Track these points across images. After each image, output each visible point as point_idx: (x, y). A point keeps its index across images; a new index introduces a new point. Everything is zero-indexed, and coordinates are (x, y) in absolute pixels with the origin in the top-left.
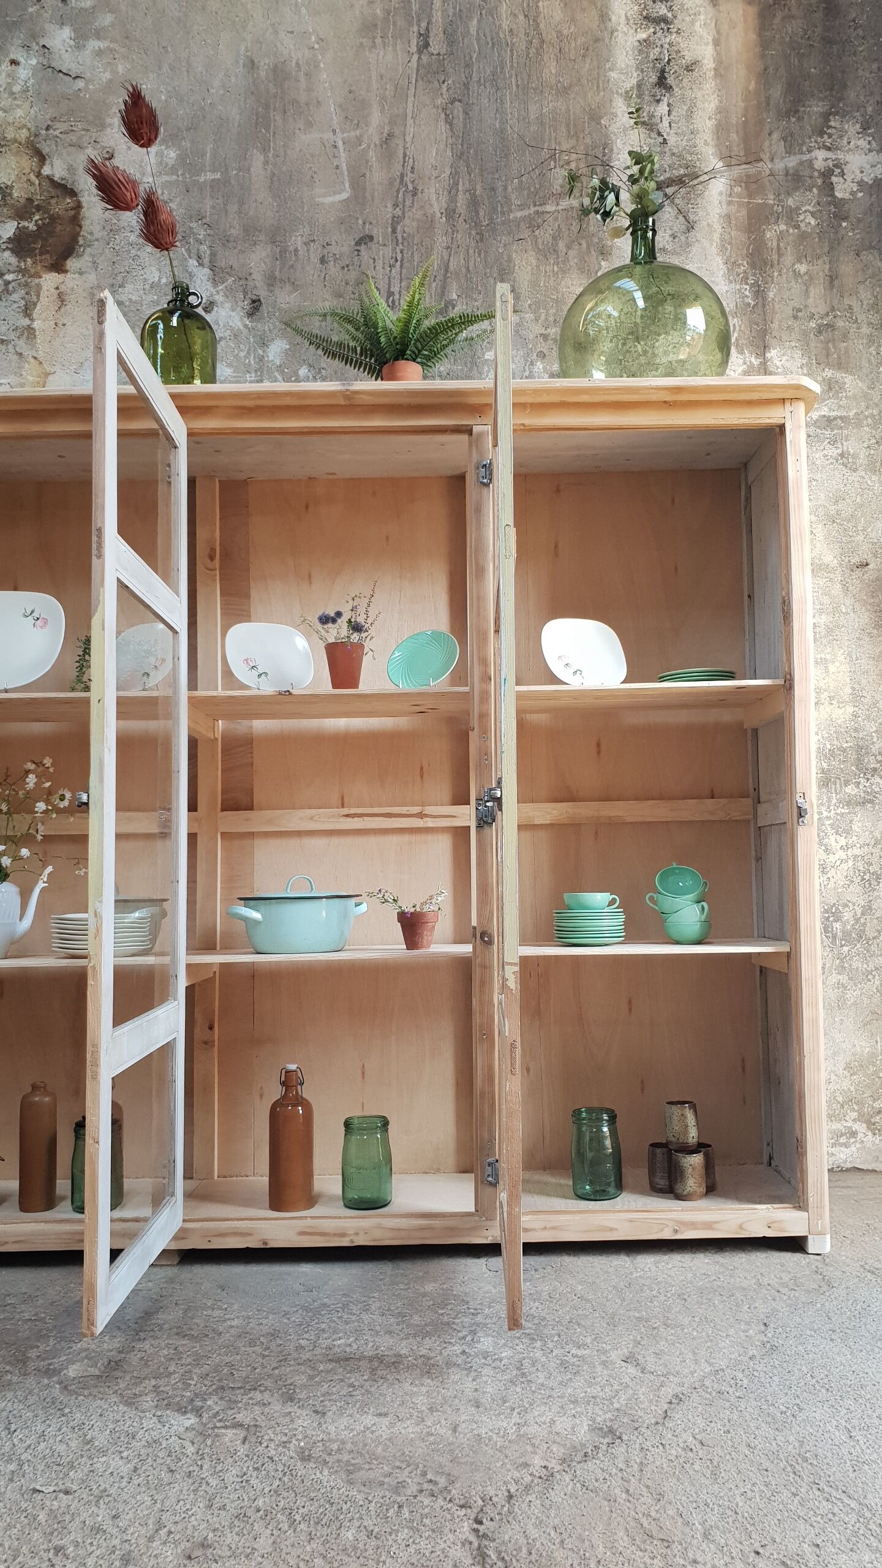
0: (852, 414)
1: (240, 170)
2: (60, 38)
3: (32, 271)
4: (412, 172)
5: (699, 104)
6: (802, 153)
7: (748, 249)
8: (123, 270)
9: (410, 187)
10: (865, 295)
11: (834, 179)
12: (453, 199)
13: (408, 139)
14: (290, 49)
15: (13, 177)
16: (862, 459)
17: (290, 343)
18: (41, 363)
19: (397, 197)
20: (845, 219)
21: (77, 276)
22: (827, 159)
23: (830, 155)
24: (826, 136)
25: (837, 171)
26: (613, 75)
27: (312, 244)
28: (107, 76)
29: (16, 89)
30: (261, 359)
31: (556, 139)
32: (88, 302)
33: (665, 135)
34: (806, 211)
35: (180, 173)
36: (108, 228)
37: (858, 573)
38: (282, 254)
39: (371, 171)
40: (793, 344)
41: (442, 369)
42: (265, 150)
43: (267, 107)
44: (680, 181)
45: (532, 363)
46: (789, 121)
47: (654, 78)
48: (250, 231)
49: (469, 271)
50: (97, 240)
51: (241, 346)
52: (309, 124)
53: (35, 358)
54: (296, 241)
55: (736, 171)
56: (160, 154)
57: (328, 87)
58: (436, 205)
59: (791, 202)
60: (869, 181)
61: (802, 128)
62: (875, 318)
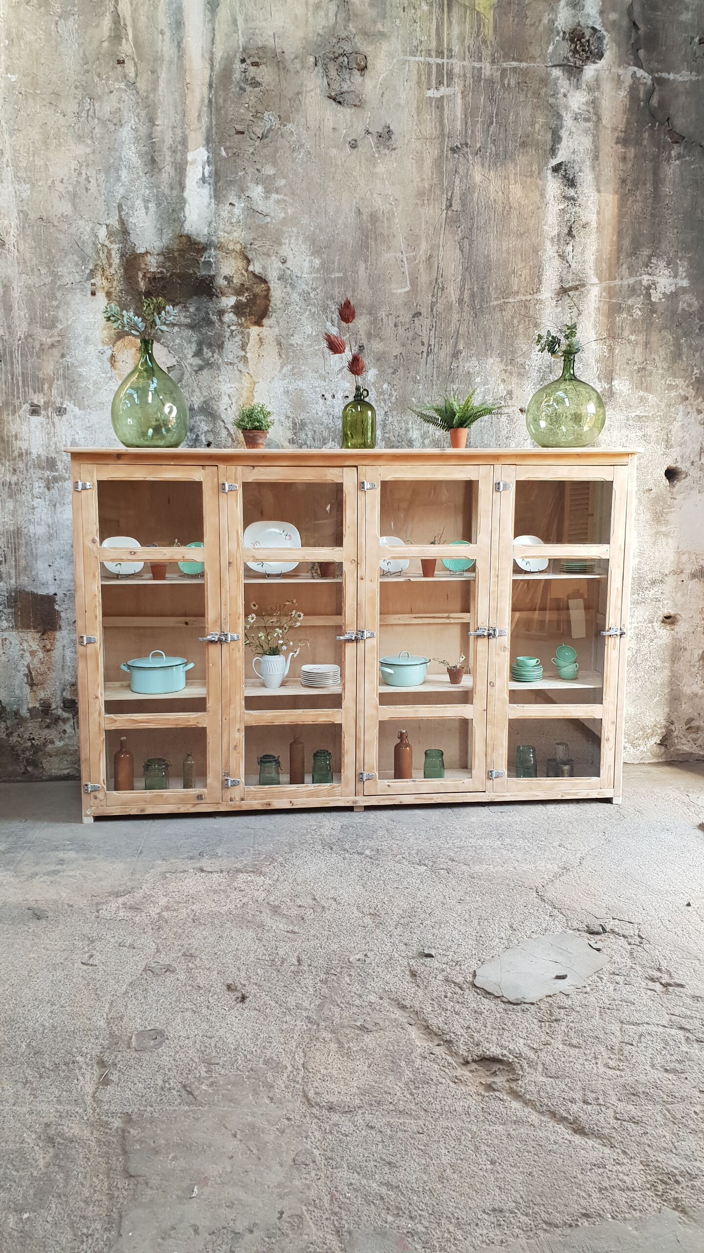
0: (650, 414)
1: (353, 272)
2: (257, 191)
3: (245, 325)
4: (442, 277)
5: (588, 247)
6: (637, 276)
7: (607, 327)
8: (293, 326)
9: (441, 286)
10: (662, 352)
11: (651, 291)
12: (462, 293)
13: (440, 258)
14: (379, 204)
15: (234, 272)
16: (654, 438)
17: (379, 370)
18: (251, 376)
19: (434, 291)
20: (655, 312)
21: (268, 328)
22: (649, 280)
23: (650, 277)
24: (649, 268)
25: (653, 287)
26: (546, 228)
27: (390, 316)
28: (282, 215)
29: (234, 220)
30: (365, 378)
31: (515, 262)
32: (275, 344)
33: (570, 262)
34: (637, 308)
35: (321, 272)
36: (284, 302)
37: (647, 494)
38: (375, 321)
39: (420, 276)
40: (626, 378)
42: (366, 261)
43: (367, 237)
44: (576, 288)
45: (499, 385)
46: (632, 259)
47: (566, 231)
48: (359, 306)
49: (469, 334)
50: (279, 309)
52: (389, 247)
53: (248, 374)
54: (382, 314)
55: (604, 284)
56: (311, 262)
57: (399, 226)
58: (454, 297)
59: (630, 302)
60: (668, 293)
61: (638, 263)
62: (665, 365)
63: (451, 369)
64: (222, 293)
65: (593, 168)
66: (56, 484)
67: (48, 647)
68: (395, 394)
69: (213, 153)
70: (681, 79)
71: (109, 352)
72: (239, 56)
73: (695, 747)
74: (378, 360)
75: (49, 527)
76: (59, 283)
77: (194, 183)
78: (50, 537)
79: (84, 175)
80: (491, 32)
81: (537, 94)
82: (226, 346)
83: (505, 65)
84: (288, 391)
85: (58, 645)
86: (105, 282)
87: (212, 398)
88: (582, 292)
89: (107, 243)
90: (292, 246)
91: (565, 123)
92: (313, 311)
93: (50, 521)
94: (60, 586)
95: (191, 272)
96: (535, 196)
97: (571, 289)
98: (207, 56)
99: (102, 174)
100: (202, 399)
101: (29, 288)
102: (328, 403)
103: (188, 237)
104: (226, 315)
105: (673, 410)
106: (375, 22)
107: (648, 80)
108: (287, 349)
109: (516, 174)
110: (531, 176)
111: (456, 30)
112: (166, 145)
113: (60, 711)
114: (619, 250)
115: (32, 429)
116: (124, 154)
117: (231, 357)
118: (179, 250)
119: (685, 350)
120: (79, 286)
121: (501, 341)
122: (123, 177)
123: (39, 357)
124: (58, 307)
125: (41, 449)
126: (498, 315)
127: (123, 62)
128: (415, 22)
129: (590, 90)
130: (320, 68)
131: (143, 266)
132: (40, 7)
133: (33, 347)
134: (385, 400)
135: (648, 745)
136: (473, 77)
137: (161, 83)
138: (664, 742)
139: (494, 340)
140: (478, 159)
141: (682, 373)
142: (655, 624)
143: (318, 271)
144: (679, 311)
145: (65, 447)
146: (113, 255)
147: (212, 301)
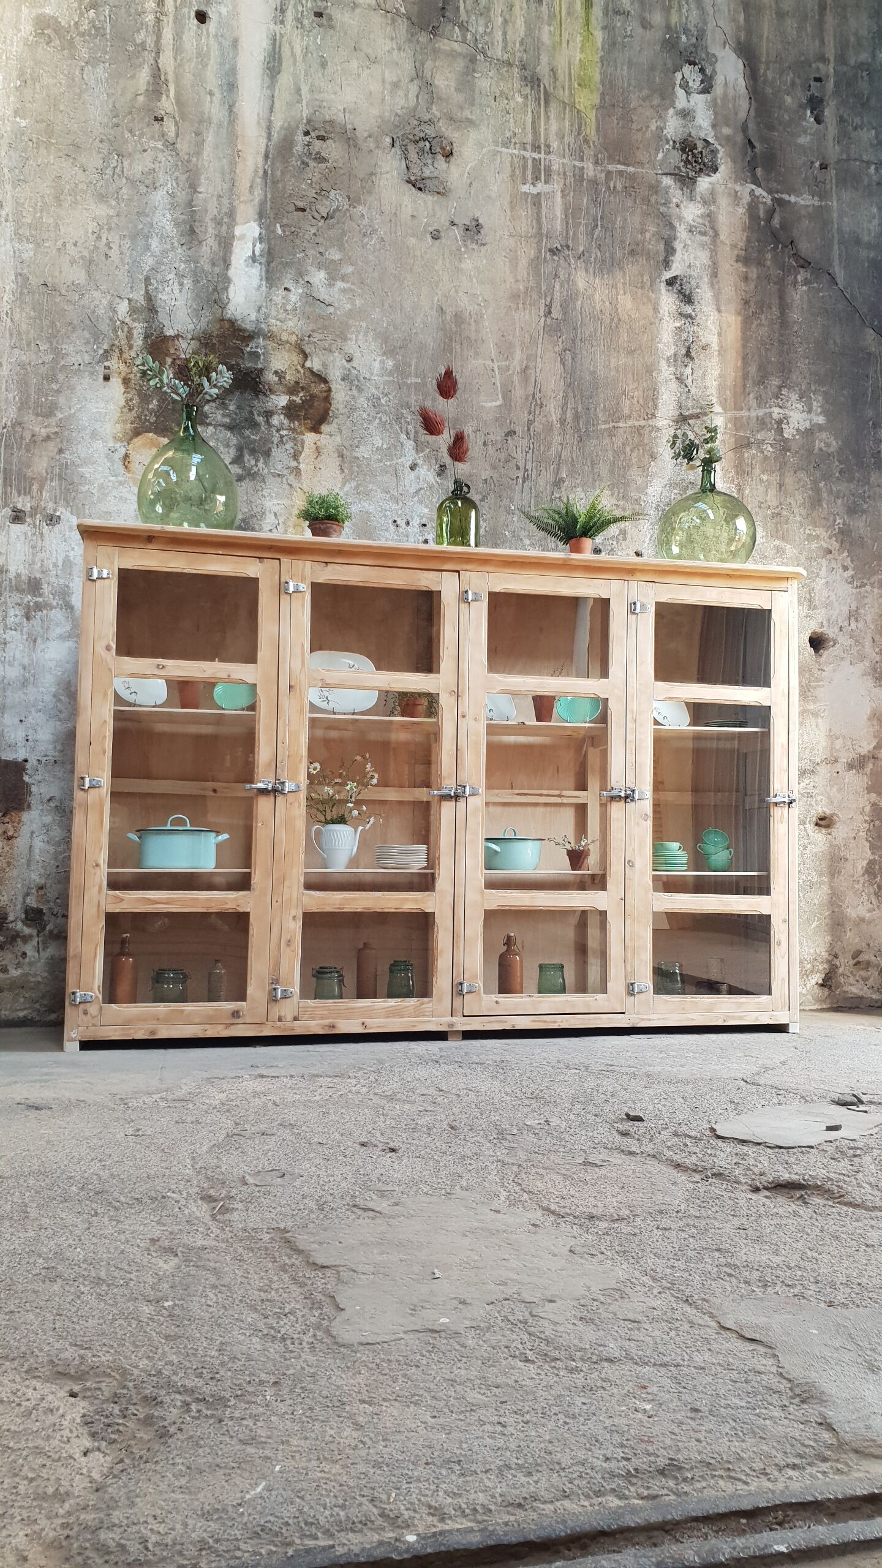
2: (319, 277)
3: (299, 430)
4: (540, 393)
5: (709, 371)
6: (766, 408)
8: (358, 436)
9: (539, 403)
10: (799, 497)
11: (783, 426)
12: (564, 412)
13: (538, 370)
14: (465, 303)
15: (286, 366)
18: (305, 492)
19: (531, 408)
20: (789, 450)
21: (328, 436)
22: (780, 413)
23: (781, 411)
24: (779, 399)
25: (785, 421)
26: (660, 346)
27: (478, 432)
28: (349, 306)
29: (289, 307)
31: (626, 382)
32: (336, 455)
33: (689, 387)
34: (767, 443)
35: (395, 376)
36: (349, 407)
39: (515, 389)
43: (451, 339)
44: (696, 417)
46: (759, 388)
47: (684, 352)
49: (573, 460)
50: (342, 414)
52: (477, 354)
53: (301, 488)
54: (469, 429)
55: (730, 414)
56: (383, 362)
57: (489, 331)
58: (554, 414)
59: (759, 437)
60: (802, 429)
61: (766, 394)
62: (804, 512)
63: (552, 500)
64: (270, 390)
65: (712, 285)
66: (40, 613)
67: (10, 833)
69: (266, 230)
70: (802, 202)
71: (123, 451)
72: (302, 128)
73: (865, 988)
75: (24, 668)
76: (63, 363)
77: (242, 261)
78: (25, 683)
79: (104, 239)
80: (593, 132)
81: (646, 201)
82: (273, 454)
83: (610, 167)
85: (25, 831)
86: (122, 366)
88: (704, 422)
89: (128, 320)
90: (359, 343)
91: (678, 234)
92: (384, 419)
93: (26, 661)
94: (33, 749)
96: (648, 310)
97: (691, 417)
98: (264, 124)
99: (127, 240)
101: (22, 366)
102: (401, 530)
103: (232, 322)
104: (276, 417)
105: (815, 564)
106: (462, 108)
107: (768, 200)
108: (351, 462)
109: (624, 284)
110: (642, 287)
111: (554, 127)
112: (209, 216)
113: (19, 925)
114: (745, 376)
115: (12, 540)
116: (155, 220)
117: (279, 467)
118: (218, 336)
119: (825, 495)
120: (88, 368)
121: (611, 472)
122: (153, 246)
123: (28, 451)
124: (58, 391)
125: (21, 567)
126: (607, 441)
127: (162, 119)
128: (508, 113)
129: (705, 203)
130: (397, 150)
131: (172, 351)
132: (63, 49)
133: (22, 438)
135: (809, 986)
136: (574, 176)
137: (206, 146)
138: (827, 983)
139: (604, 469)
140: (581, 264)
141: (824, 522)
142: (808, 825)
143: (390, 374)
144: (816, 450)
145: (55, 565)
146: (135, 335)
147: (258, 398)
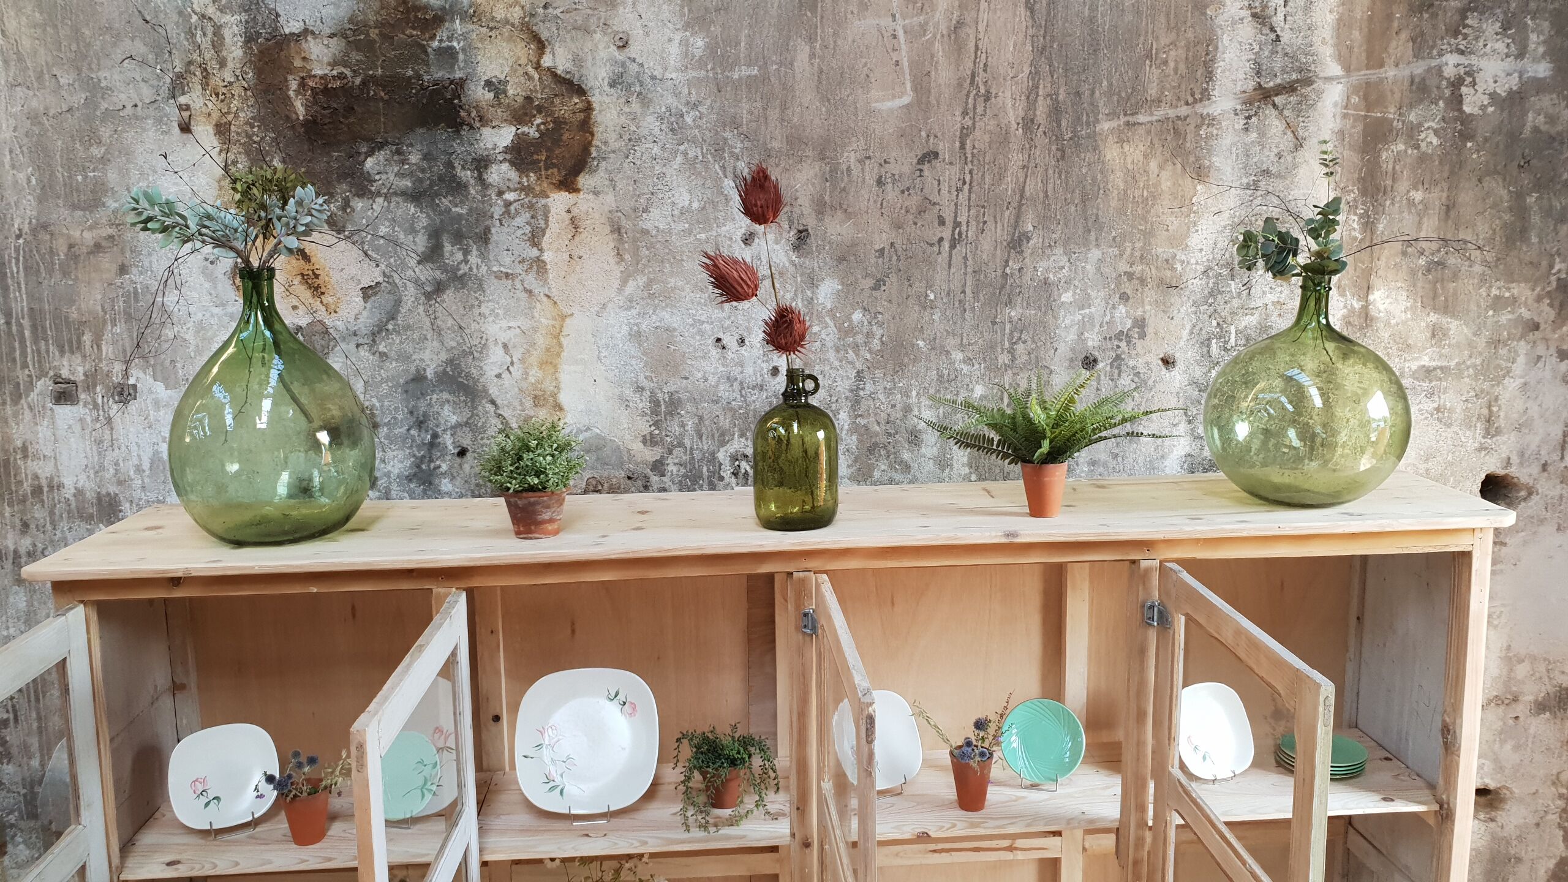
0: (1453, 364)
1: (781, 64)
3: (538, 188)
4: (985, 71)
6: (1432, 58)
7: (1360, 174)
8: (646, 190)
9: (983, 91)
10: (1484, 227)
11: (1464, 90)
12: (1031, 104)
13: (981, 27)
15: (507, 70)
16: (1459, 415)
17: (843, 284)
18: (555, 303)
19: (967, 103)
20: (1471, 138)
21: (591, 196)
22: (1459, 65)
23: (1462, 59)
24: (1460, 37)
25: (1469, 80)
27: (867, 162)
30: (810, 301)
31: (1153, 32)
32: (608, 229)
33: (1278, 29)
34: (1429, 128)
35: (709, 67)
36: (626, 137)
38: (833, 175)
39: (936, 69)
40: (1399, 284)
41: (1013, 314)
42: (811, 39)
44: (1290, 88)
45: (1114, 307)
46: (1421, 19)
48: (795, 141)
49: (1047, 196)
50: (614, 152)
51: (787, 286)
52: (864, 6)
53: (548, 297)
54: (849, 158)
55: (1355, 77)
56: (685, 43)
58: (1012, 113)
59: (1413, 117)
60: (1502, 92)
61: (1435, 27)
62: (1490, 257)
63: (1005, 275)
64: (481, 119)
68: (878, 332)
74: (841, 259)
76: (104, 105)
82: (494, 238)
84: (639, 333)
86: (212, 102)
87: (465, 354)
88: (1305, 97)
89: (211, 11)
90: (640, 9)
92: (691, 154)
95: (410, 73)
97: (1279, 90)
100: (444, 356)
101: (33, 117)
102: (730, 355)
104: (494, 168)
105: (1503, 352)
108: (635, 240)
115: (61, 433)
117: (507, 259)
118: (379, 25)
119: (1536, 219)
120: (151, 112)
121: (1120, 212)
123: (65, 274)
124: (104, 160)
125: (83, 477)
126: (1112, 153)
131: (298, 63)
133: (52, 252)
134: (856, 347)
141: (1529, 271)
143: (701, 64)
144: (1527, 132)
145: (139, 469)
146: (228, 40)
147: (460, 136)
